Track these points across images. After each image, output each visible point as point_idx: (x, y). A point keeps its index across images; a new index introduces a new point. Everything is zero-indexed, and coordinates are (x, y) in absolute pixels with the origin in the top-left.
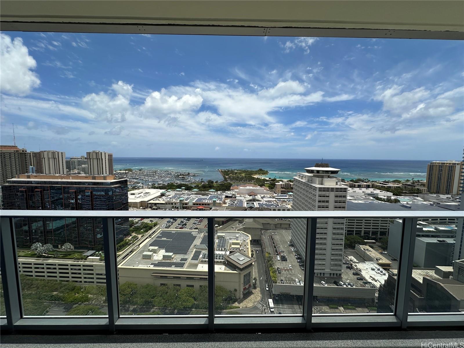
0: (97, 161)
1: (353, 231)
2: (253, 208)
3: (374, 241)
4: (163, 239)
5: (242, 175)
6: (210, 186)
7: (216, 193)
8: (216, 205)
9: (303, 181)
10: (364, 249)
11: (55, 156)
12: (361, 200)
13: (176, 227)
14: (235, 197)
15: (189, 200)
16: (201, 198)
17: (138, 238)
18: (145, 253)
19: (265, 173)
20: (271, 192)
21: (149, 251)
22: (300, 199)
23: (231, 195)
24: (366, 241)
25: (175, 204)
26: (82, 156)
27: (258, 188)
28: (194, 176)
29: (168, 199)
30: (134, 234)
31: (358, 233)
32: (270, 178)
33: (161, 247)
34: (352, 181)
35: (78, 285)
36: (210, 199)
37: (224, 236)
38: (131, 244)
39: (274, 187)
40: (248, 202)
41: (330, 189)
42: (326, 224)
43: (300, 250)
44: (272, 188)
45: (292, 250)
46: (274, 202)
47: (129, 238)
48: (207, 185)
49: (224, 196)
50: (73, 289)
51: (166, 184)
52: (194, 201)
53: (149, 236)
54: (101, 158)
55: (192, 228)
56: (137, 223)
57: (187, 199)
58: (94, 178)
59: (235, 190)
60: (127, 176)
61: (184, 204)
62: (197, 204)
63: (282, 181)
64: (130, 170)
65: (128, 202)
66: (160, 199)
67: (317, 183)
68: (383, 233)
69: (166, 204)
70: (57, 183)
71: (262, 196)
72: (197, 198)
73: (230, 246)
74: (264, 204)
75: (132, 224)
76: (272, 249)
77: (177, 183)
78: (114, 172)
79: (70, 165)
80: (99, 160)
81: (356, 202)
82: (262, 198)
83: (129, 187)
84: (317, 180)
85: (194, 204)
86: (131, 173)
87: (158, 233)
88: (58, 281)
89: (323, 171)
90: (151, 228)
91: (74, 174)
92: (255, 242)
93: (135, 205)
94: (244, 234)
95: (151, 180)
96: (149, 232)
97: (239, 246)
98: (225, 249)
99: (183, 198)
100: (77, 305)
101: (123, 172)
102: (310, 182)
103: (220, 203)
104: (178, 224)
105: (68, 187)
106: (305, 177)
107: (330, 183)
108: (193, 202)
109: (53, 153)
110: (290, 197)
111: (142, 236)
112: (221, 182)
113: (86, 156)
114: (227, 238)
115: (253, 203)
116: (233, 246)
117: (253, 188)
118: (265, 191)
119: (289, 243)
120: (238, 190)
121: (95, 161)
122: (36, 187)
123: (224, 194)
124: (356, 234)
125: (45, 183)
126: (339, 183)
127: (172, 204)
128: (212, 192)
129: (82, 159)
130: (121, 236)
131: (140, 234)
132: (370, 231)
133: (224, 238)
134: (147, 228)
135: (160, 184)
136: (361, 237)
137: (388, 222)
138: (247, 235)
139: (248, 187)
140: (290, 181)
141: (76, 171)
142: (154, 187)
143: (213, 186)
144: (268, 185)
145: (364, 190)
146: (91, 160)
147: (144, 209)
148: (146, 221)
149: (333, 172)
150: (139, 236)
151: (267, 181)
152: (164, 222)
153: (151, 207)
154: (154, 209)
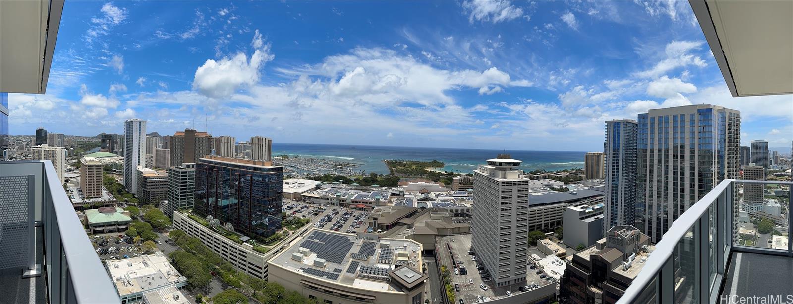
0: (259, 146)
1: (534, 226)
2: (426, 208)
3: (552, 233)
4: (316, 240)
5: (413, 167)
6: (373, 180)
7: (380, 189)
8: (380, 204)
9: (485, 174)
10: (545, 243)
11: (229, 140)
12: (540, 192)
13: (330, 227)
14: (404, 195)
15: (347, 196)
16: (361, 195)
17: (289, 234)
18: (295, 254)
19: (440, 165)
20: (447, 189)
21: (300, 252)
22: (482, 197)
23: (398, 193)
24: (546, 234)
25: (331, 199)
26: (247, 141)
27: (432, 184)
28: (354, 167)
29: (324, 193)
30: (285, 229)
31: (539, 227)
32: (446, 172)
33: (313, 250)
36: (372, 196)
37: (388, 245)
38: (282, 239)
39: (451, 182)
40: (419, 201)
42: (510, 223)
43: (482, 259)
44: (449, 184)
45: (473, 260)
46: (452, 201)
47: (281, 232)
48: (370, 179)
49: (390, 194)
51: (322, 174)
52: (353, 198)
53: (301, 234)
54: (262, 143)
55: (349, 231)
56: (289, 216)
57: (346, 194)
58: (254, 163)
59: (404, 186)
60: (283, 163)
61: (341, 201)
62: (357, 202)
63: (460, 175)
64: (287, 157)
65: (282, 192)
66: (315, 192)
67: (500, 177)
68: (559, 223)
69: (321, 198)
70: (228, 165)
71: (437, 193)
72: (357, 194)
73: (396, 258)
74: (439, 204)
75: (285, 216)
76: (449, 260)
77: (334, 175)
78: (272, 159)
79: (238, 149)
81: (536, 194)
82: (437, 196)
83: (284, 174)
84: (500, 173)
85: (353, 202)
86: (287, 160)
87: (310, 233)
89: (505, 163)
90: (303, 225)
91: (240, 158)
92: (428, 253)
93: (289, 196)
94: (414, 243)
95: (307, 169)
96: (301, 229)
97: (407, 259)
98: (389, 262)
99: (341, 193)
101: (280, 158)
103: (384, 202)
104: (333, 225)
105: (235, 170)
106: (487, 170)
107: (513, 176)
109: (228, 138)
111: (293, 233)
112: (386, 176)
113: (250, 142)
114: (392, 248)
115: (426, 203)
116: (399, 259)
117: (426, 184)
118: (440, 187)
119: (469, 251)
120: (407, 186)
121: (257, 146)
122: (214, 167)
123: (390, 190)
124: (537, 228)
125: (220, 164)
126: (521, 176)
127: (328, 199)
128: (376, 187)
129: (247, 143)
130: (273, 228)
131: (291, 230)
132: (548, 223)
133: (388, 247)
134: (299, 224)
135: (316, 174)
136: (542, 231)
137: (562, 211)
138: (418, 244)
139: (419, 183)
140: (470, 175)
141: (242, 155)
142: (310, 178)
143: (377, 180)
144: (444, 180)
145: (542, 181)
146: (254, 145)
147: (298, 201)
148: (298, 215)
149: (515, 164)
150: (291, 232)
151: (442, 175)
152: (317, 220)
153: (304, 200)
154: (308, 203)
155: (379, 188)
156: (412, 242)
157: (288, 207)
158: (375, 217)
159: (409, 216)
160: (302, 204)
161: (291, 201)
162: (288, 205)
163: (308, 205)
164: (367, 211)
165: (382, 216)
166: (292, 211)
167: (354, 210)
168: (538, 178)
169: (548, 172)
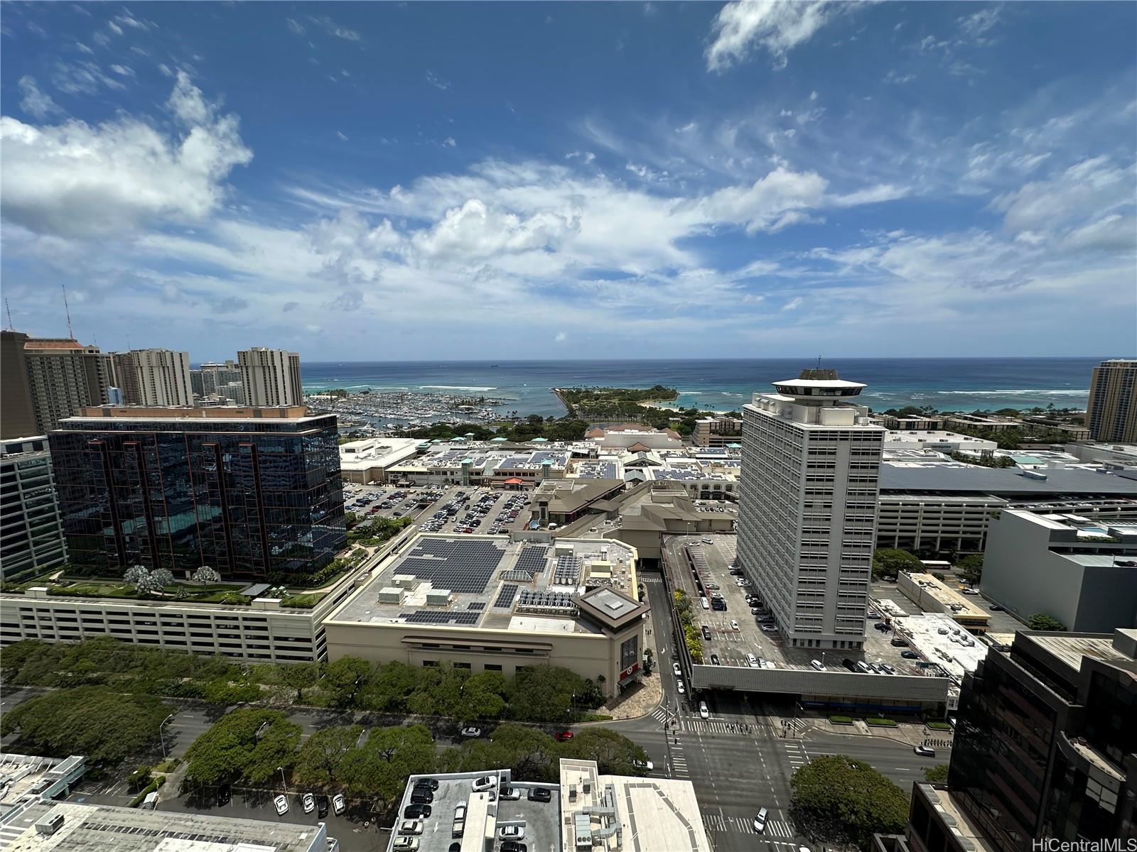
0: (264, 372)
1: (892, 538)
2: (642, 481)
3: (946, 562)
4: (426, 557)
5: (613, 401)
6: (534, 430)
7: (549, 447)
8: (551, 475)
9: (770, 413)
10: (920, 583)
11: (164, 361)
12: (915, 461)
13: (455, 527)
14: (597, 456)
15: (484, 465)
16: (514, 459)
17: (366, 556)
18: (385, 590)
19: (670, 396)
20: (684, 444)
21: (394, 584)
22: (759, 459)
23: (586, 452)
24: (925, 562)
25: (452, 473)
26: (226, 362)
27: (653, 433)
28: (495, 404)
29: (436, 463)
30: (357, 546)
31: (906, 542)
32: (681, 409)
33: (422, 576)
34: (890, 412)
35: (234, 663)
36: (536, 460)
37: (572, 550)
38: (351, 568)
39: (693, 429)
40: (628, 468)
41: (839, 434)
42: (828, 522)
43: (758, 584)
44: (688, 433)
45: (740, 584)
46: (694, 468)
47: (347, 556)
48: (528, 427)
49: (569, 454)
50: (224, 672)
51: (428, 425)
52: (497, 467)
53: (394, 549)
54: (273, 364)
55: (494, 530)
56: (364, 519)
57: (480, 462)
58: (258, 413)
59: (596, 439)
60: (333, 407)
61: (472, 474)
62: (505, 474)
63: (713, 416)
64: (342, 393)
65: (340, 470)
66: (415, 462)
67: (806, 420)
68: (971, 543)
69: (431, 473)
70: (173, 426)
71: (664, 451)
72: (504, 460)
73: (587, 574)
74: (669, 473)
75: (352, 521)
76: (690, 581)
77: (454, 424)
78: (305, 399)
79: (200, 382)
80: (267, 370)
81: (902, 465)
82: (664, 457)
83: (341, 432)
84: (807, 411)
85: (497, 474)
86: (344, 400)
87: (413, 544)
88: (190, 654)
89: (822, 389)
90: (396, 531)
91: (211, 404)
92: (648, 565)
93: (358, 477)
94: (621, 546)
95: (393, 416)
96: (392, 540)
97: (608, 575)
98: (574, 581)
99: (471, 458)
100: (235, 707)
101: (325, 397)
102: (788, 416)
103: (560, 472)
104: (461, 522)
105: (199, 437)
106: (774, 405)
107: (839, 420)
108: (495, 467)
109: (161, 355)
110: (733, 455)
111: (376, 551)
112: (560, 419)
113: (236, 362)
114: (580, 555)
115: (641, 471)
116: (593, 575)
118: (670, 440)
119: (730, 567)
120: (602, 439)
121: (259, 373)
122: (126, 437)
123: (570, 448)
124: (900, 545)
126: (861, 420)
127: (445, 473)
128: (540, 443)
129: (227, 367)
130: (327, 550)
131: (372, 545)
132: (936, 538)
133: (571, 554)
134: (388, 530)
135: (414, 426)
136: (912, 552)
137: (987, 515)
138: (629, 549)
139: (628, 432)
140: (733, 415)
141: (215, 397)
142: (401, 435)
143: (542, 429)
144: (677, 425)
145: (922, 434)
146: (250, 370)
147: (379, 485)
148: (383, 514)
149: (846, 392)
150: (371, 550)
151: (675, 415)
152: (427, 517)
153: (394, 482)
154: (402, 486)
155: (546, 444)
156: (618, 544)
157: (358, 501)
158: (543, 500)
159: (608, 497)
160: (391, 489)
161: (365, 488)
162: (357, 497)
163: (403, 490)
164: (527, 490)
165: (556, 497)
166: (368, 508)
167: (500, 491)
168: (910, 427)
169: (944, 414)
